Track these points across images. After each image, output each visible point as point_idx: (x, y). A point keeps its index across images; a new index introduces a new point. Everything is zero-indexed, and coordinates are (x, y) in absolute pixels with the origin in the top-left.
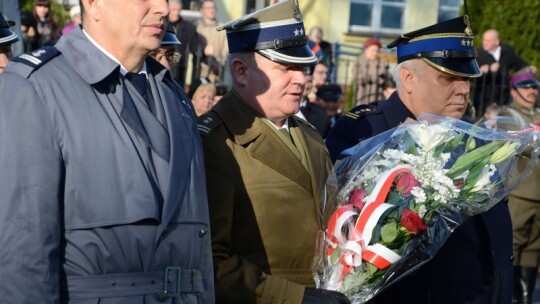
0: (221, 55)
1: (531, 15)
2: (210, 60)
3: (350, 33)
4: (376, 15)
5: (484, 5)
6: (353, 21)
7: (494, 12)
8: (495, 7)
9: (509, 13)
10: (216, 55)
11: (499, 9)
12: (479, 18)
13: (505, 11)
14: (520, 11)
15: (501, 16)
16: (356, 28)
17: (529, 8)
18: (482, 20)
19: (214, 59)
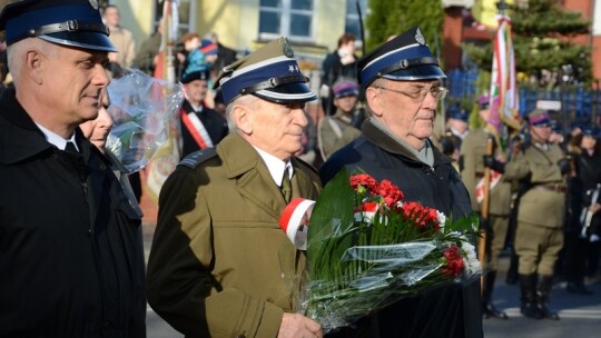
0: (124, 62)
1: (433, 23)
2: (113, 67)
3: (259, 41)
4: (285, 22)
5: (388, 13)
6: (262, 29)
7: (398, 21)
8: (398, 16)
9: (412, 22)
10: (120, 61)
11: (403, 18)
12: (383, 26)
13: (408, 20)
14: (422, 20)
15: (405, 24)
16: (265, 36)
17: (430, 17)
18: (386, 28)
19: (117, 65)
